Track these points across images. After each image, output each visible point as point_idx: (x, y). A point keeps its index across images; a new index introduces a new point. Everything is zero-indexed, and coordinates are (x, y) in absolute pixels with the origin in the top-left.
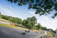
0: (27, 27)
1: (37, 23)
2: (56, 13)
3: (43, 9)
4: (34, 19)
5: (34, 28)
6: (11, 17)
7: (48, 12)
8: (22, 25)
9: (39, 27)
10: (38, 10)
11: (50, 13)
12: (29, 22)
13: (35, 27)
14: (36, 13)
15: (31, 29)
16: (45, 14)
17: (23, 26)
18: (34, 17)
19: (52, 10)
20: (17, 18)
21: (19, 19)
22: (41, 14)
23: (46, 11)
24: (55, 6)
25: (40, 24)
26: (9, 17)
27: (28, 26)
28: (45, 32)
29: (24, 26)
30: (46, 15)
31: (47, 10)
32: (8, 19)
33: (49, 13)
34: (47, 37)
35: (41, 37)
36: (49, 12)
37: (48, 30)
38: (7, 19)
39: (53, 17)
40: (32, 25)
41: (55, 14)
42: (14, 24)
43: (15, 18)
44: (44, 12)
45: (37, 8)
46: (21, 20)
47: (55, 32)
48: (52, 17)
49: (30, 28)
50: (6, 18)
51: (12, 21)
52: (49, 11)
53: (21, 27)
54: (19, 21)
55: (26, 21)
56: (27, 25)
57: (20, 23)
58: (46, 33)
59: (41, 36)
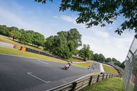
0: (56, 54)
1: (81, 45)
2: (126, 22)
3: (96, 11)
4: (73, 36)
5: (73, 56)
6: (17, 29)
7: (107, 19)
8: (44, 50)
9: (85, 54)
10: (83, 14)
11: (111, 22)
12: (62, 41)
13: (75, 54)
14: (80, 21)
15: (67, 59)
16: (100, 24)
17: (47, 52)
18: (75, 30)
19: (116, 14)
20: (31, 32)
21: (37, 36)
22: (91, 24)
23: (102, 16)
24: (123, 5)
25: (89, 48)
26: (11, 29)
27: (60, 52)
28: (101, 65)
29: (50, 51)
30: (104, 25)
31: (105, 14)
32: (8, 35)
33: (109, 23)
34: (105, 77)
35: (91, 77)
36: (110, 20)
37: (108, 61)
38: (5, 35)
39: (119, 32)
40: (71, 50)
41: (123, 25)
42: (23, 45)
43: (27, 32)
44: (97, 19)
45: (81, 9)
46: (41, 36)
47: (122, 66)
48: (116, 31)
49: (63, 56)
50: (4, 32)
51: (20, 39)
52: (110, 17)
53: (41, 53)
54: (36, 40)
55: (55, 40)
56: (57, 50)
57: (39, 45)
58: (102, 67)
59: (91, 74)
